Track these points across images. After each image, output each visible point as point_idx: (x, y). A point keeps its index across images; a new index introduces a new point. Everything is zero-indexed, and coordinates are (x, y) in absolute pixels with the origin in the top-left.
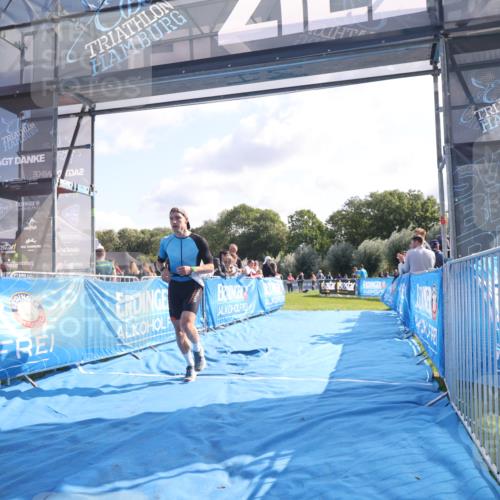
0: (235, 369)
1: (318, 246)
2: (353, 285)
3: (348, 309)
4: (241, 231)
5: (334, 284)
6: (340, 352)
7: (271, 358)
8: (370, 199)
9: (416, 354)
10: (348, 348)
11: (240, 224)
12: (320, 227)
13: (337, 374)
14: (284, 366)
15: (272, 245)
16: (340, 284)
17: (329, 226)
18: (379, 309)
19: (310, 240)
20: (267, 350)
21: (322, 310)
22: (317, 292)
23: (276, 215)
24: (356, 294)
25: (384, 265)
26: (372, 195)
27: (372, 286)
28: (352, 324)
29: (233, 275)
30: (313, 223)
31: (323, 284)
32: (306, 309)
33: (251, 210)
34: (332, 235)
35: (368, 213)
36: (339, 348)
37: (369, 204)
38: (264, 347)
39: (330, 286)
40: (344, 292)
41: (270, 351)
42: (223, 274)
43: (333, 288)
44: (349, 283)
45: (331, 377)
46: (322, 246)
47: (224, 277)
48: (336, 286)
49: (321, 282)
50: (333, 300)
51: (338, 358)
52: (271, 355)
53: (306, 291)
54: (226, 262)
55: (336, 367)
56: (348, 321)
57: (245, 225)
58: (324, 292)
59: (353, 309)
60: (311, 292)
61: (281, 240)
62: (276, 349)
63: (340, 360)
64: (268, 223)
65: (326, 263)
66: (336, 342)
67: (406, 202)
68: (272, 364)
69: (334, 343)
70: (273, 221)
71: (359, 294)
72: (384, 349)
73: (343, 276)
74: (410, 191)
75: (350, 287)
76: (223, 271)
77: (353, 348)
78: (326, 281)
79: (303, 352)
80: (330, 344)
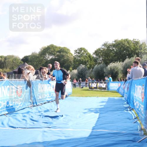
0: (46, 125)
1: (88, 66)
2: (105, 85)
3: (103, 96)
4: (51, 57)
5: (96, 84)
6: (97, 117)
7: (64, 120)
8: (114, 43)
9: (134, 118)
10: (102, 115)
11: (51, 54)
12: (90, 56)
13: (96, 127)
14: (70, 124)
15: (66, 64)
16: (99, 84)
17: (95, 56)
18: (117, 97)
19: (85, 63)
20: (62, 116)
21: (90, 97)
22: (88, 88)
23: (68, 50)
24: (106, 89)
25: (120, 75)
26: (115, 41)
27: (114, 85)
28: (104, 104)
29: (46, 79)
30: (86, 54)
31: (90, 84)
32: (82, 96)
33: (56, 47)
34: (95, 60)
35: (113, 50)
36: (97, 115)
37: (114, 46)
38: (61, 115)
39: (94, 85)
40: (101, 88)
41: (64, 116)
42: (41, 78)
43: (95, 86)
44: (103, 84)
45: (93, 129)
46: (91, 66)
47: (42, 80)
48: (97, 85)
49: (90, 83)
50: (95, 92)
51: (97, 120)
52: (64, 118)
53: (82, 88)
54: (42, 73)
55: (96, 124)
56: (103, 102)
57: (53, 54)
58: (91, 88)
59: (105, 97)
60: (85, 88)
61: (70, 62)
62: (67, 115)
63: (97, 121)
64: (64, 54)
65: (93, 74)
66: (96, 112)
67: (132, 45)
68: (65, 123)
69: (95, 113)
70: (67, 53)
71: (108, 89)
72: (119, 115)
73: (100, 80)
74: (134, 39)
75: (103, 85)
76: (41, 77)
77: (104, 115)
78: (92, 83)
79: (80, 117)
80: (93, 113)
